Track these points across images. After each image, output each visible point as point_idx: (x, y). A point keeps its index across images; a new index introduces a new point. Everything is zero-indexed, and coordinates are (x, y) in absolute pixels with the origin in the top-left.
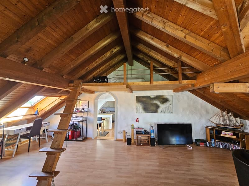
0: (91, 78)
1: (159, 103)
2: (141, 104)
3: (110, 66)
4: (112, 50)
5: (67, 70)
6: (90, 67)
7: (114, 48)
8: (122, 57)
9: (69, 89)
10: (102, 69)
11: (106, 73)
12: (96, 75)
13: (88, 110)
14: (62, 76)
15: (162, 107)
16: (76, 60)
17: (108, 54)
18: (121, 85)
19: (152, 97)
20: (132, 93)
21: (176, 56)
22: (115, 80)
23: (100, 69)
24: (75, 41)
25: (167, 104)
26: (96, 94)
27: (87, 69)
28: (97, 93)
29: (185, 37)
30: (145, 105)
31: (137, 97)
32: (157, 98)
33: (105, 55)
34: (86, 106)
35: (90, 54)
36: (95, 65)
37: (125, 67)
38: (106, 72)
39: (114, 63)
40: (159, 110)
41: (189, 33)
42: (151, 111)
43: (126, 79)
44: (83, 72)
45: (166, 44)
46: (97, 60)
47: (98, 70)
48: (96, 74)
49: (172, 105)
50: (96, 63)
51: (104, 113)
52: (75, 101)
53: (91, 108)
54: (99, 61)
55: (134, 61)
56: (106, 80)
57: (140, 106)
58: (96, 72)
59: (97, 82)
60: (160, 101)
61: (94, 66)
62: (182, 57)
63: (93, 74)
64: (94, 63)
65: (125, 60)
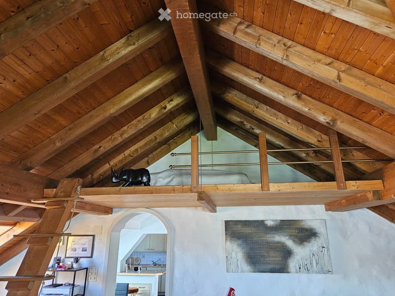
0: (105, 172)
1: (290, 243)
2: (239, 245)
3: (158, 141)
4: (162, 104)
5: (44, 154)
6: (106, 145)
7: (169, 99)
8: (189, 119)
9: (44, 204)
10: (137, 150)
11: (147, 159)
12: (119, 166)
13: (92, 262)
14: (29, 169)
15: (301, 253)
16: (70, 129)
17: (154, 113)
18: (183, 191)
19: (270, 223)
20: (215, 211)
21: (322, 119)
22: (169, 179)
23: (133, 149)
24: (73, 85)
25: (313, 246)
26: (116, 215)
27: (96, 151)
28: (120, 213)
29: (339, 78)
30: (251, 249)
31: (227, 223)
32: (284, 226)
33: (146, 115)
34: (84, 250)
35: (107, 114)
36: (120, 140)
37: (195, 145)
38: (147, 156)
39: (167, 134)
40: (293, 264)
41: (348, 69)
42: (269, 267)
43: (198, 175)
44: (85, 158)
45: (295, 92)
46: (125, 128)
47: (127, 152)
48: (121, 161)
49: (328, 250)
50: (121, 135)
51: (136, 269)
52: (55, 238)
53: (101, 256)
54: (129, 130)
55: (218, 128)
56: (145, 179)
57: (237, 252)
58: (121, 157)
59: (122, 182)
60: (291, 236)
61: (117, 143)
62: (339, 123)
63: (112, 163)
64: (116, 134)
65: (196, 126)
